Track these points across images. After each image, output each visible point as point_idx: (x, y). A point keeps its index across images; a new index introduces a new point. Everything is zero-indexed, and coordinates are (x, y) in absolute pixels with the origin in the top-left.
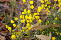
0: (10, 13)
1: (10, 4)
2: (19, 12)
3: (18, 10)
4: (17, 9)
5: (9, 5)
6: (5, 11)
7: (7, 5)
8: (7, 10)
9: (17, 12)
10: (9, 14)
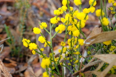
0: (15, 25)
1: (13, 8)
2: (37, 20)
3: (33, 17)
4: (31, 15)
5: (12, 10)
6: (4, 22)
7: (8, 10)
8: (8, 20)
9: (33, 20)
10: (14, 28)
